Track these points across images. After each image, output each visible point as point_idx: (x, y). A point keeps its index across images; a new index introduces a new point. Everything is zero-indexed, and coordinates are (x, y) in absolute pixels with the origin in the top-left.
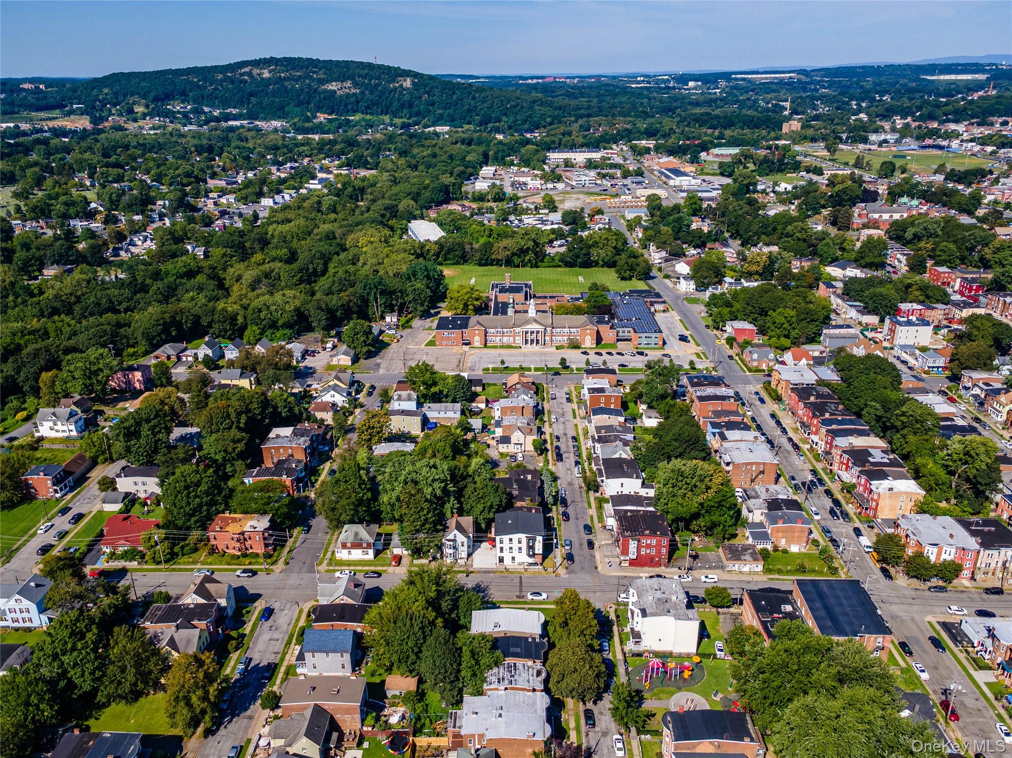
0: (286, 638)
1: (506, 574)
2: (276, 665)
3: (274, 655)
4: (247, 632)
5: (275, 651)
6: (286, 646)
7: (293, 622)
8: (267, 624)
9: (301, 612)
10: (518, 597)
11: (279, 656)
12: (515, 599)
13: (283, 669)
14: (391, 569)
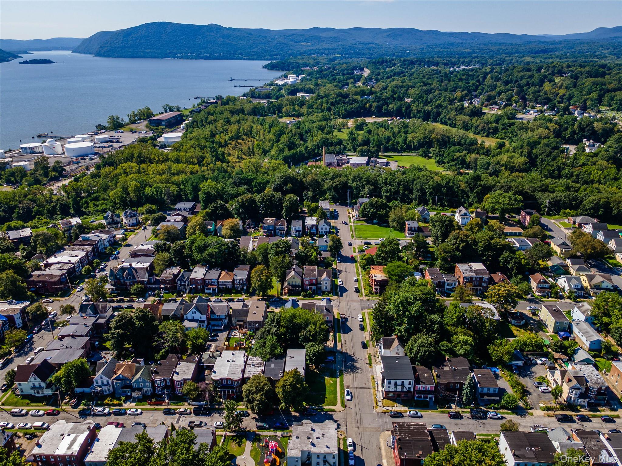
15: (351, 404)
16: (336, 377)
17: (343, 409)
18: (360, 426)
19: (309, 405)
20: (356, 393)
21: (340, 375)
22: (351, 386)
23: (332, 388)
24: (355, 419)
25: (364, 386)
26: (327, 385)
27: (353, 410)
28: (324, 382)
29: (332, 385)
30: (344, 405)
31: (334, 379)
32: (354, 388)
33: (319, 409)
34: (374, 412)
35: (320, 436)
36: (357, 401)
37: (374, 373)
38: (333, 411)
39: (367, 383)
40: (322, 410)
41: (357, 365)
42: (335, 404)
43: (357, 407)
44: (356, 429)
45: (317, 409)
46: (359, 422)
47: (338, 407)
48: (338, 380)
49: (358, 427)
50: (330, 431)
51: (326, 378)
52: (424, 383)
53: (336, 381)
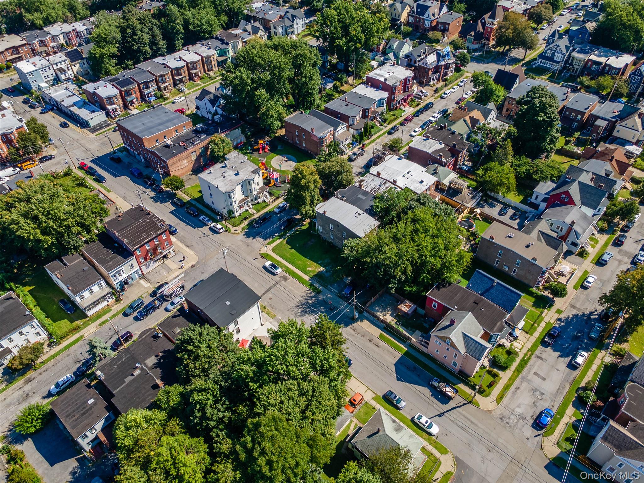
0: (526, 369)
1: (268, 308)
2: (544, 343)
3: (543, 356)
4: (570, 410)
5: (540, 361)
6: (529, 359)
7: (512, 389)
8: (543, 405)
9: (500, 399)
10: (285, 279)
11: (537, 352)
12: (291, 279)
13: (537, 334)
14: (368, 397)
15: (260, 263)
16: (312, 278)
17: (261, 252)
19: (297, 230)
20: (268, 278)
21: (311, 285)
22: (283, 282)
23: (299, 262)
24: (238, 252)
26: (309, 262)
27: (250, 259)
28: (317, 262)
29: (306, 266)
30: (264, 256)
31: (312, 274)
32: (277, 283)
33: (283, 235)
35: (226, 175)
36: (256, 270)
38: (269, 244)
39: (270, 301)
40: (281, 237)
41: (310, 318)
42: (274, 250)
43: (250, 266)
44: (227, 245)
45: (285, 233)
46: (231, 253)
48: (307, 278)
51: (322, 269)
52: (174, 317)
53: (306, 274)
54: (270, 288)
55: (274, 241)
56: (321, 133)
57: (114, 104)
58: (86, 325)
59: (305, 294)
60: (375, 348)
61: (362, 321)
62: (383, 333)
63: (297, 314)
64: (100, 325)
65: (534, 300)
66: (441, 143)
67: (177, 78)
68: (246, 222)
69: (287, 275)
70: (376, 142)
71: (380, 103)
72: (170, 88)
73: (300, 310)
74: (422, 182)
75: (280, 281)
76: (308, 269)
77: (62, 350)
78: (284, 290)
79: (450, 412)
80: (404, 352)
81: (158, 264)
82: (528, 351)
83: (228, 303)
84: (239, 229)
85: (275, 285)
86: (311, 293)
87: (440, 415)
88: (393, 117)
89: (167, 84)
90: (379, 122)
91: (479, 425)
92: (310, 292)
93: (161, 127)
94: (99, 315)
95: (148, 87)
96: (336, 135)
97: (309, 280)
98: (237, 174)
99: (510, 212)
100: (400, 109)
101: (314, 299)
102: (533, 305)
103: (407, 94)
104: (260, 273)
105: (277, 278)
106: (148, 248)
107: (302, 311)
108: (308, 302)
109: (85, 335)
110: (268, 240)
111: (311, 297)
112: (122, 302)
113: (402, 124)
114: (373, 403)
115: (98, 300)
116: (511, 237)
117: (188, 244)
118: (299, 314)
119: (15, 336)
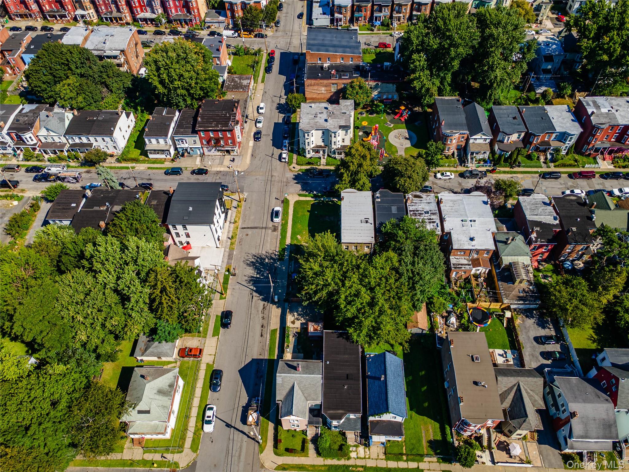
1: (237, 240)
10: (275, 230)
12: (278, 233)
13: (392, 465)
14: (207, 359)
15: (275, 204)
16: (291, 245)
17: (288, 197)
18: (270, 177)
19: (333, 201)
20: (265, 219)
21: (284, 249)
22: (270, 231)
23: (299, 226)
24: (273, 185)
25: (250, 232)
26: (306, 232)
27: (274, 195)
29: (300, 233)
30: (285, 202)
31: (295, 242)
32: (266, 228)
33: (319, 197)
34: (246, 194)
35: (319, 115)
36: (267, 207)
37: (227, 254)
38: (301, 195)
39: (244, 236)
40: (315, 196)
41: (251, 272)
42: (297, 203)
43: (267, 201)
44: (274, 174)
45: (322, 196)
46: (269, 182)
47: (293, 199)
48: (288, 241)
49: (272, 176)
50: (308, 121)
51: (307, 244)
52: (165, 193)
53: (292, 238)
54: (256, 228)
55: (306, 196)
56: (449, 129)
57: (341, 13)
58: (144, 162)
59: (271, 252)
60: (259, 334)
61: (278, 307)
62: (278, 330)
63: (247, 260)
64: (149, 168)
65: (439, 438)
66: (555, 219)
67: (414, 13)
68: (308, 167)
69: (280, 228)
70: (514, 175)
71: (563, 137)
72: (402, 20)
73: (253, 260)
74: (472, 239)
75: (270, 228)
76: (298, 236)
77: (118, 168)
78: (263, 237)
79: (237, 432)
80: (272, 358)
81: (219, 153)
82: (362, 467)
83: (191, 209)
84: (298, 167)
85: (262, 228)
86: (275, 255)
87: (228, 425)
88: (572, 162)
89: (401, 15)
90: (546, 159)
91: (242, 464)
92: (277, 253)
93: (331, 49)
94: (155, 161)
95: (380, 11)
96: (471, 141)
97: (287, 245)
98: (326, 120)
99: (554, 347)
100: (595, 158)
101: (272, 261)
102: (430, 442)
103: (618, 145)
104: (266, 212)
105: (270, 224)
106: (212, 136)
107: (252, 262)
108: (265, 259)
109: (136, 168)
110: (304, 192)
111: (272, 258)
112: (174, 163)
113: (571, 176)
114: (203, 367)
115: (158, 150)
116: (473, 360)
117: (254, 154)
118: (248, 262)
119: (99, 139)
